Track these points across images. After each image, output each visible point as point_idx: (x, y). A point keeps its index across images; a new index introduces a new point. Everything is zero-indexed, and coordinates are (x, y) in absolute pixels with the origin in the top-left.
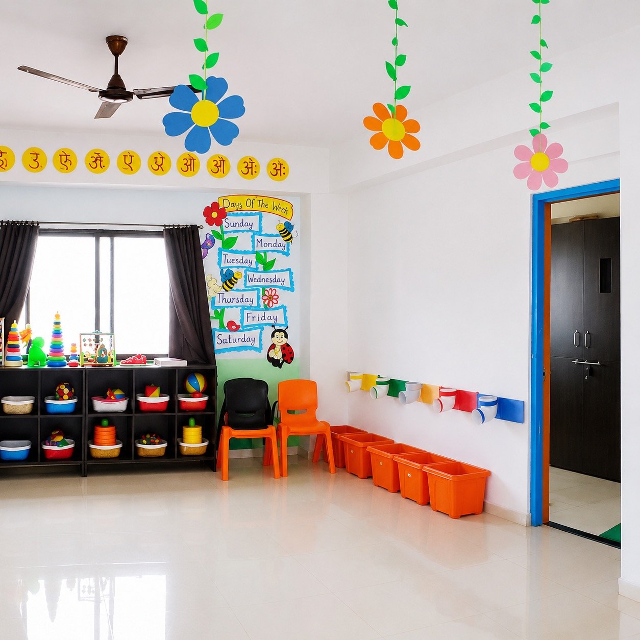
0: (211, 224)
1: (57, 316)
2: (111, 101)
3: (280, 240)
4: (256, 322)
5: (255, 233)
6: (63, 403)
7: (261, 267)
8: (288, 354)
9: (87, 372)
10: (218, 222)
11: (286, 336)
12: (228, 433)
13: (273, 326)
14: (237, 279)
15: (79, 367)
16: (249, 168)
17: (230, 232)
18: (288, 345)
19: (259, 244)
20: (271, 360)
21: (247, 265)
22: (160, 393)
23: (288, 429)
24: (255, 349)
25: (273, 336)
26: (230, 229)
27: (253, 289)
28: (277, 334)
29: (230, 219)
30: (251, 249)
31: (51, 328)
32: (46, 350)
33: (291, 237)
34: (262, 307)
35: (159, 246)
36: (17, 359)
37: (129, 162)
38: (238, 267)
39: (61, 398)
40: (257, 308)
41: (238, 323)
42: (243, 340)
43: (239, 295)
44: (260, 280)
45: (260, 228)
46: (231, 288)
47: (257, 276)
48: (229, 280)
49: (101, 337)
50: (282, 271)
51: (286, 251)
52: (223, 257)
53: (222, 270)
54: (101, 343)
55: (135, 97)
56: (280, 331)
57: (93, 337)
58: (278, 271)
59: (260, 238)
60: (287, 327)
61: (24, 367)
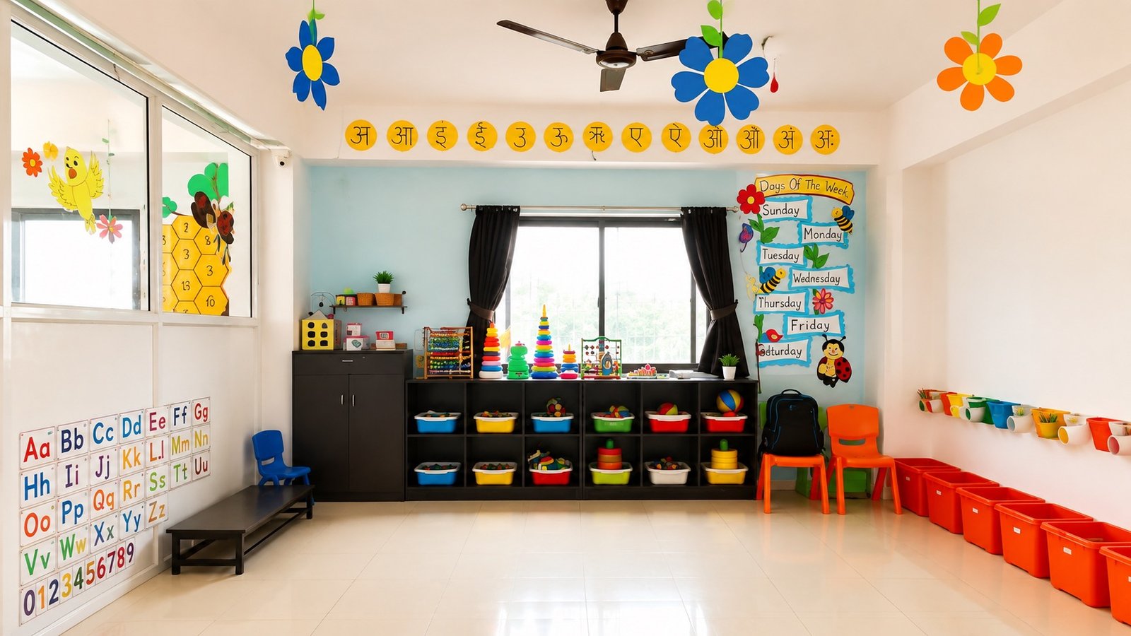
0: (746, 212)
1: (544, 319)
2: (611, 66)
3: (836, 229)
4: (804, 330)
5: (802, 221)
6: (554, 422)
7: (810, 263)
8: (843, 369)
9: (584, 385)
10: (755, 209)
11: (842, 348)
12: (769, 462)
13: (825, 336)
14: (779, 279)
15: (579, 379)
16: (789, 139)
17: (771, 220)
18: (845, 360)
19: (809, 237)
20: (822, 377)
21: (792, 261)
22: (679, 410)
23: (844, 462)
24: (802, 363)
25: (824, 347)
26: (770, 217)
27: (798, 290)
28: (829, 345)
29: (770, 205)
30: (798, 242)
31: (537, 333)
32: (530, 358)
33: (851, 225)
34: (812, 311)
35: (676, 236)
36: (494, 369)
37: (637, 136)
38: (780, 264)
39: (552, 414)
40: (806, 315)
41: (780, 333)
42: (787, 352)
43: (784, 298)
44: (810, 279)
45: (810, 215)
46: (772, 290)
47: (805, 274)
48: (769, 279)
49: (606, 343)
50: (838, 267)
51: (842, 241)
52: (763, 252)
53: (761, 268)
54: (606, 351)
55: (639, 58)
56: (833, 342)
57: (596, 344)
58: (831, 268)
59: (808, 228)
60: (844, 338)
61: (505, 379)
